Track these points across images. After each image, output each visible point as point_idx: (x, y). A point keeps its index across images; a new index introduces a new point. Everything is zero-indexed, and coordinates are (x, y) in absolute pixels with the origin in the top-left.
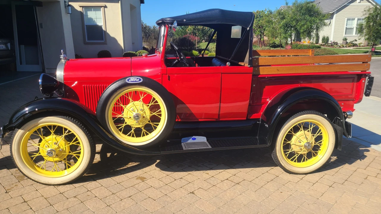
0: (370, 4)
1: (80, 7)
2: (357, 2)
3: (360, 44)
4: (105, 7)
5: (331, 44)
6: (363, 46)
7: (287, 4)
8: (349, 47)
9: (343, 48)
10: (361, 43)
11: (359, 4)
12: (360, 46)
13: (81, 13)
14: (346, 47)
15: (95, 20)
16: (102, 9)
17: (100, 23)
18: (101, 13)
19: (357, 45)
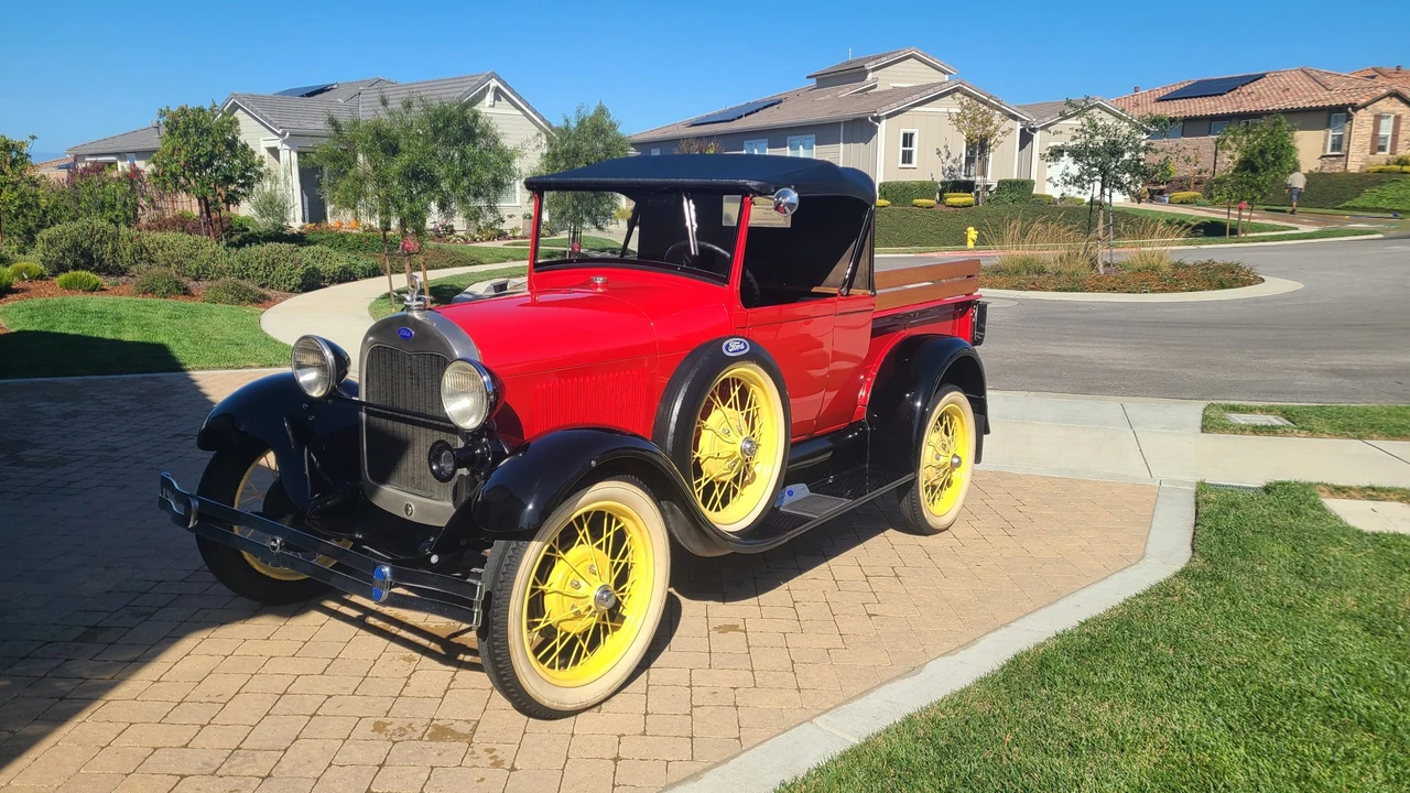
0: (519, 112)
2: (487, 105)
3: (513, 230)
5: (436, 230)
6: (521, 238)
7: (384, 103)
8: (489, 239)
9: (475, 245)
10: (517, 229)
11: (492, 110)
12: (515, 238)
14: (481, 240)
19: (506, 234)
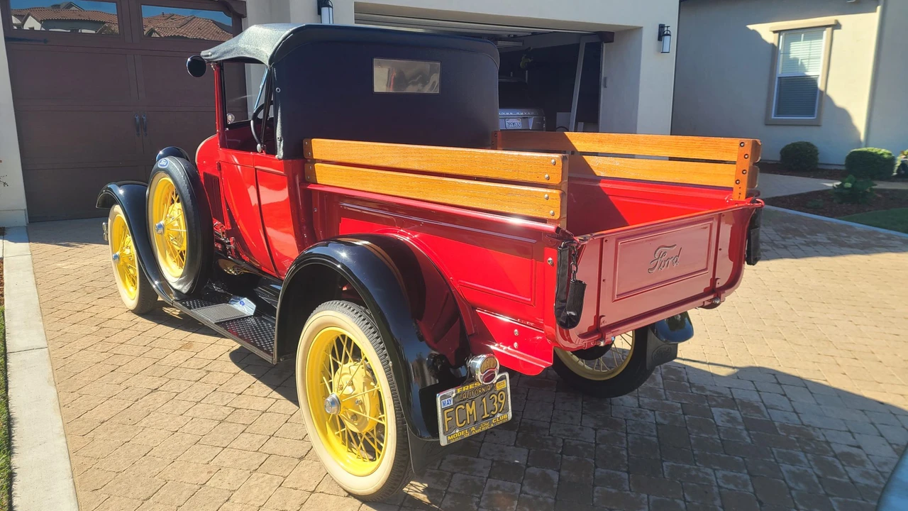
1: (775, 32)
4: (837, 26)
13: (774, 49)
15: (805, 62)
16: (826, 33)
17: (814, 70)
18: (821, 44)
